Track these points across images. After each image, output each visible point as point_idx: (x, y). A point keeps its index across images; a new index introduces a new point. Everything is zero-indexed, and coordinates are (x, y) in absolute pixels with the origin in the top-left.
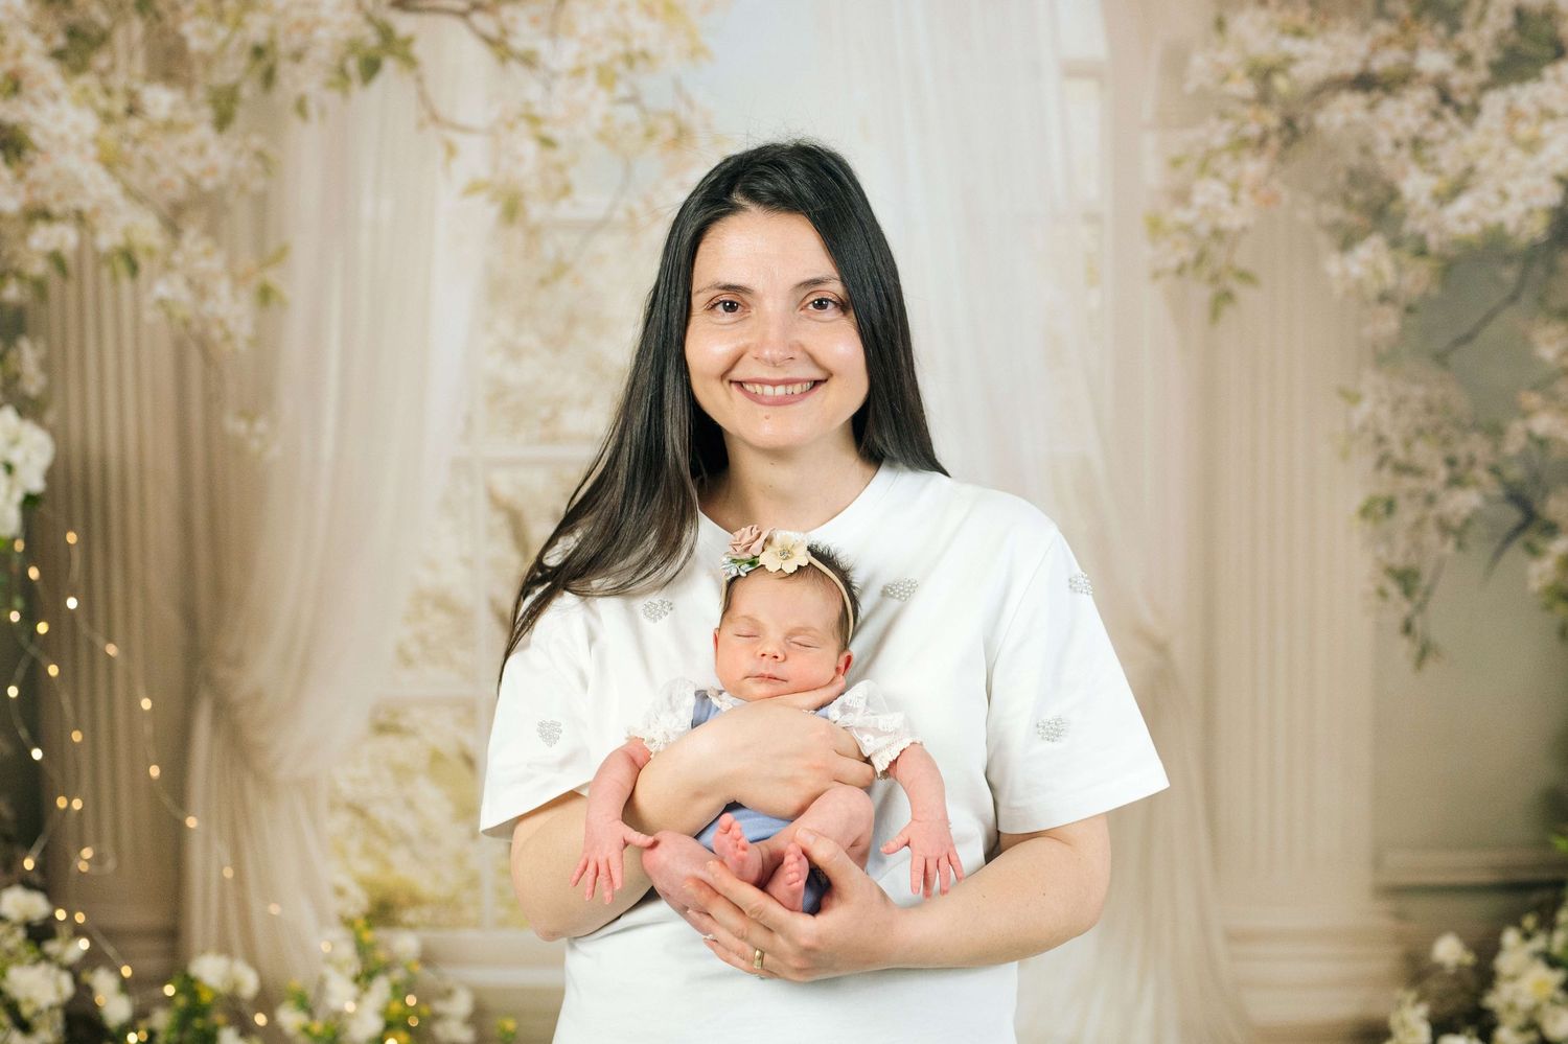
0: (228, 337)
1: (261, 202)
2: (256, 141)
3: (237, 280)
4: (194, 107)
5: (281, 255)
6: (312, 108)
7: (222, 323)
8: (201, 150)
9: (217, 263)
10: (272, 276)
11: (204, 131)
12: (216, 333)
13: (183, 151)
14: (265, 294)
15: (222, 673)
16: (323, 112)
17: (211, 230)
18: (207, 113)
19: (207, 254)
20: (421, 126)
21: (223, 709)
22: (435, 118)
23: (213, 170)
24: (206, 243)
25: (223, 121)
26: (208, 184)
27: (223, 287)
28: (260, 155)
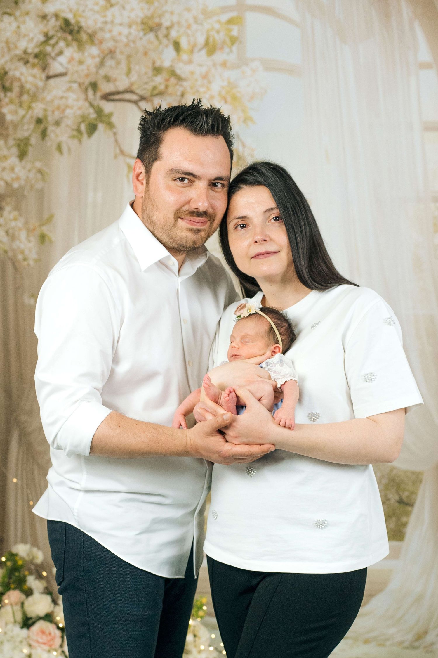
0: (25, 259)
1: (41, 194)
2: (38, 165)
3: (30, 231)
4: (9, 149)
5: (50, 218)
6: (65, 148)
7: (22, 252)
8: (12, 169)
9: (20, 223)
10: (45, 229)
11: (14, 160)
12: (20, 257)
13: (4, 169)
14: (43, 238)
15: (23, 418)
16: (69, 150)
17: (17, 208)
18: (15, 151)
19: (15, 219)
20: (116, 157)
21: (24, 435)
22: (122, 152)
23: (18, 178)
24: (16, 213)
25: (22, 155)
26: (16, 185)
27: (23, 235)
28: (40, 171)
